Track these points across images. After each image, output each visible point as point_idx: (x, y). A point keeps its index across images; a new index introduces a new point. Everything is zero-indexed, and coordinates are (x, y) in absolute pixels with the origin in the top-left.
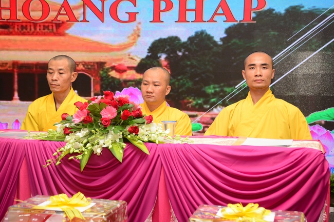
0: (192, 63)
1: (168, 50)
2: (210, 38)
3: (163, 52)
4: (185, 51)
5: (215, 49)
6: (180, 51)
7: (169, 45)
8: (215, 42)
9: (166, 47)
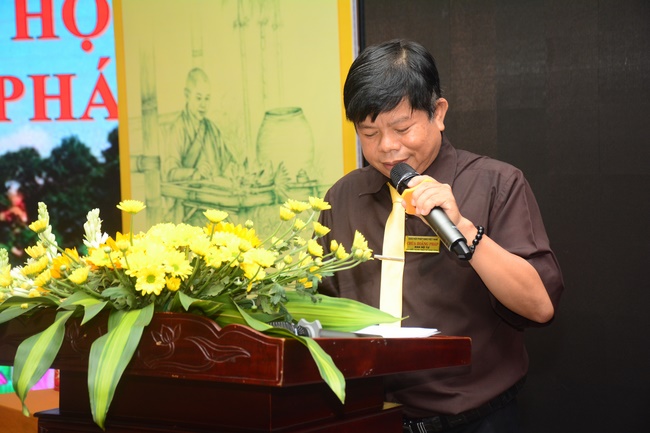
0: (60, 200)
1: (21, 174)
2: (84, 151)
3: (14, 178)
4: (48, 176)
5: (94, 172)
6: (40, 176)
7: (23, 165)
8: (93, 159)
9: (17, 169)
